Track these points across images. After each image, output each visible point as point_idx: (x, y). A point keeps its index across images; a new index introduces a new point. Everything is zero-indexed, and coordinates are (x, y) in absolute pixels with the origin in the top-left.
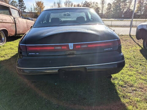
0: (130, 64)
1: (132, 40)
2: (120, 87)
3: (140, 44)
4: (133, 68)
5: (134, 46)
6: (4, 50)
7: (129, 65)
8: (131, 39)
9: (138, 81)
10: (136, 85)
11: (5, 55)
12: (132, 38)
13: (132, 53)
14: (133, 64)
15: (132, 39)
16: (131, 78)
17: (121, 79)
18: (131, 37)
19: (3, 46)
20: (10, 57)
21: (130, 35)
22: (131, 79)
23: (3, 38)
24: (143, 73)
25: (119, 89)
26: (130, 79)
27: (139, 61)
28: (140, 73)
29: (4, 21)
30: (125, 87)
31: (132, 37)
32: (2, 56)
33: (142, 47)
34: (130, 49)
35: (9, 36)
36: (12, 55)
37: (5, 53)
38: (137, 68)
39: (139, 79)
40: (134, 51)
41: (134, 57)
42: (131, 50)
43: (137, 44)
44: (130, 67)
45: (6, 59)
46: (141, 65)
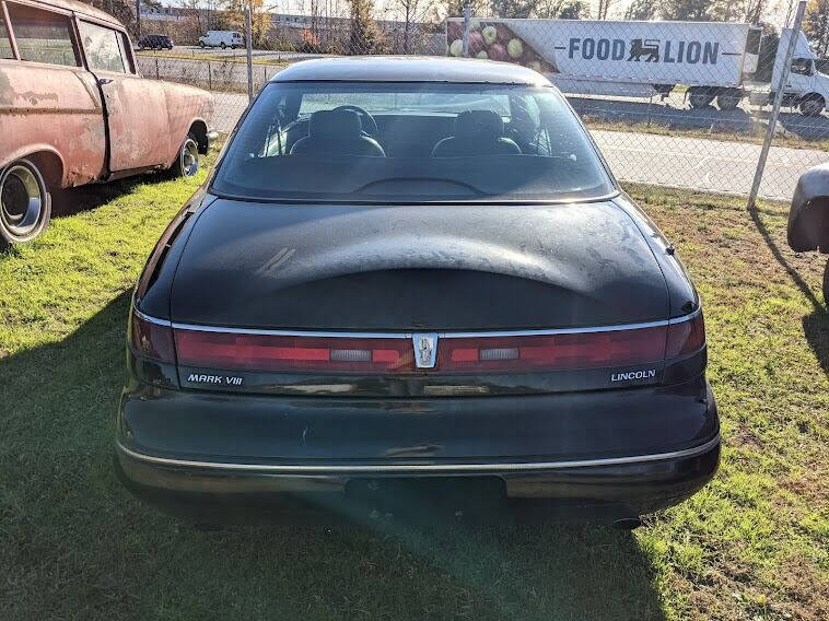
0: (743, 420)
1: (764, 245)
2: (684, 583)
3: (804, 274)
4: (761, 444)
5: (771, 286)
6: (40, 272)
7: (735, 426)
8: (757, 235)
9: (784, 544)
10: (769, 570)
11: (44, 312)
12: (760, 226)
13: (761, 339)
14: (760, 418)
15: (765, 233)
16: (746, 520)
17: (687, 525)
18: (755, 218)
19: (36, 246)
20: (71, 328)
21: (753, 211)
22: (746, 525)
23: (35, 201)
24: (813, 486)
25: (673, 595)
26: (738, 526)
27: (796, 397)
28: (798, 489)
29: (41, 104)
30: (709, 581)
31: (766, 219)
32: (29, 314)
33: (819, 295)
34: (750, 306)
35: (71, 188)
36: (87, 314)
37: (45, 298)
38: (781, 452)
39: (791, 531)
40: (769, 327)
41: (770, 372)
42: (755, 317)
43: (791, 272)
44: (745, 441)
45: (53, 338)
46: (803, 428)
